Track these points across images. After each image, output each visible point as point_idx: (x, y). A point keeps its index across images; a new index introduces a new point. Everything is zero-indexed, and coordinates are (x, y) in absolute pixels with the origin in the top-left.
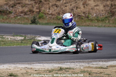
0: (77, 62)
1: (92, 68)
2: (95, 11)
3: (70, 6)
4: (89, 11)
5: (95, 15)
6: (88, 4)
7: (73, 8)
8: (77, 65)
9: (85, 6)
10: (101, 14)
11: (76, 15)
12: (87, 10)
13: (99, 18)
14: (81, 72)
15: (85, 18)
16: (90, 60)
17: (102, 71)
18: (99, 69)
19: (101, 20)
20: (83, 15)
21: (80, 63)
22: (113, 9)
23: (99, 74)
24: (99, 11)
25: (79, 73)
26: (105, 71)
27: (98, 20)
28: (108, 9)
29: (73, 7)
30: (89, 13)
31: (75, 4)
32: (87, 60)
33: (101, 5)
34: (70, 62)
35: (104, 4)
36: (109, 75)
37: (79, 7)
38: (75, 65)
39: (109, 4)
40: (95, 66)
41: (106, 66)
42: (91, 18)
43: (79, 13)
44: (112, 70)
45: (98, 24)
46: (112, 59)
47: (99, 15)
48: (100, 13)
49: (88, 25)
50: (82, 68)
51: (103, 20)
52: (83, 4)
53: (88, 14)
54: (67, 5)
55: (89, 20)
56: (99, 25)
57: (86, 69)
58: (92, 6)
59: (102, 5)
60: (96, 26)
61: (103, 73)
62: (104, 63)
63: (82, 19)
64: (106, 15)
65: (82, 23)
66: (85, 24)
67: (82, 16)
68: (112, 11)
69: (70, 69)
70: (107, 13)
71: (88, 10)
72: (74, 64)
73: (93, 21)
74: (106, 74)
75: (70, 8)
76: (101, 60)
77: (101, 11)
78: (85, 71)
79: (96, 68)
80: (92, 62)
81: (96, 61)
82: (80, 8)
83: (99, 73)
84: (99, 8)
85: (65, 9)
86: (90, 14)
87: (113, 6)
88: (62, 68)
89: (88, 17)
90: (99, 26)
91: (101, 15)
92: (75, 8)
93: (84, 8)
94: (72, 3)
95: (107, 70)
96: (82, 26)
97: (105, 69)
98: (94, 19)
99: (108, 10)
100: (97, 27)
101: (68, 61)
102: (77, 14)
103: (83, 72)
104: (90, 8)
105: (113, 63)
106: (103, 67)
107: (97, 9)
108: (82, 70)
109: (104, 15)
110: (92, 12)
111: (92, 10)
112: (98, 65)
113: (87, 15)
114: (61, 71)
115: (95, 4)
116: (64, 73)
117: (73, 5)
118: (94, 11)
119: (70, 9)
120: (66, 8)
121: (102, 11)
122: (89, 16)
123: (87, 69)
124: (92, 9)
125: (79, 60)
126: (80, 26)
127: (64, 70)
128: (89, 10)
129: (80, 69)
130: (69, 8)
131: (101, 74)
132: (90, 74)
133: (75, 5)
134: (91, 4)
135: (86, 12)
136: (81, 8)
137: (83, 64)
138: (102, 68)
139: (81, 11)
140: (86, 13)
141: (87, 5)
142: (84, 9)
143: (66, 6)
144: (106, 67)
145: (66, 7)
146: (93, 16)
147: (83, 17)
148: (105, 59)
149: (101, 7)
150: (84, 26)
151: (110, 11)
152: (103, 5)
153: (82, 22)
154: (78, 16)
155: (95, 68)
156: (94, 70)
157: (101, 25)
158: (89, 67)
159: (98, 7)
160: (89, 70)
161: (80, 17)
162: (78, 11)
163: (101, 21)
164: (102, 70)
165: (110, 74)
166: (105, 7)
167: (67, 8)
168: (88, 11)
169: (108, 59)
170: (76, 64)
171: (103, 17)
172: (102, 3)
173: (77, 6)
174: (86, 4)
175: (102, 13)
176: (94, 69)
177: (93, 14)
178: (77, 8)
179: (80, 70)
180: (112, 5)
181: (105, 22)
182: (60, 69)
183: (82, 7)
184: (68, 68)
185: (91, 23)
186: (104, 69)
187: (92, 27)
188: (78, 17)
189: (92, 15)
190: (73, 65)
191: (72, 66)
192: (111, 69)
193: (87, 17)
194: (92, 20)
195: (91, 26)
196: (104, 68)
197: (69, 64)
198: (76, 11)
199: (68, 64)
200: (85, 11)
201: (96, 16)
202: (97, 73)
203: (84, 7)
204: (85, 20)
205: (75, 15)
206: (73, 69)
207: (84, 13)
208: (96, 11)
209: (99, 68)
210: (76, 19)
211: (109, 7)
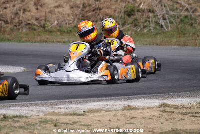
0: (32, 105)
1: (58, 114)
2: (57, 15)
3: (12, 7)
4: (46, 16)
5: (56, 22)
6: (44, 4)
7: (19, 11)
8: (32, 111)
9: (39, 7)
10: (67, 21)
11: (24, 23)
12: (42, 13)
13: (64, 28)
14: (41, 122)
15: (39, 29)
16: (55, 101)
17: (77, 120)
18: (71, 117)
19: (66, 31)
20: (36, 22)
21: (38, 107)
22: (87, 11)
23: (71, 126)
24: (63, 17)
25: (37, 124)
26: (81, 120)
27: (62, 32)
28: (78, 11)
29: (18, 8)
30: (46, 20)
31: (21, 3)
32: (50, 101)
33: (66, 5)
34: (19, 106)
35: (72, 3)
36: (88, 126)
37: (29, 9)
38: (29, 110)
39: (81, 4)
40: (63, 111)
41: (83, 111)
42: (49, 27)
43: (29, 20)
44: (93, 118)
45: (63, 38)
46: (92, 99)
47: (63, 23)
48: (64, 20)
49: (46, 39)
50: (42, 115)
51: (71, 31)
52: (36, 4)
53: (44, 20)
54: (8, 5)
55: (46, 31)
56: (64, 40)
57: (49, 117)
58: (51, 7)
59: (68, 5)
60: (60, 42)
61: (78, 124)
62: (80, 106)
63: (35, 29)
64: (75, 22)
65: (34, 38)
66: (39, 38)
67: (34, 25)
68: (86, 15)
69: (21, 117)
70: (76, 19)
71: (44, 13)
72: (27, 108)
73: (54, 33)
74: (84, 125)
75: (12, 10)
76: (73, 100)
77: (67, 16)
78: (48, 121)
79: (66, 114)
80: (57, 105)
81: (65, 103)
82: (30, 11)
83: (71, 123)
84: (64, 10)
85: (4, 12)
86: (49, 21)
87: (87, 6)
88: (7, 116)
89: (44, 27)
90: (64, 42)
91: (66, 23)
92: (22, 12)
93: (36, 11)
94: (16, 2)
95: (85, 117)
96: (36, 42)
97: (82, 117)
98: (55, 29)
99: (78, 13)
100: (61, 44)
101: (17, 104)
102: (25, 21)
103: (44, 122)
104: (48, 10)
105: (95, 106)
106: (78, 113)
107: (59, 12)
108: (41, 119)
109: (71, 22)
110: (51, 18)
111: (50, 14)
112: (69, 109)
113: (43, 23)
114: (6, 121)
115: (56, 4)
116: (11, 124)
117: (18, 6)
118: (54, 16)
119: (12, 12)
120: (6, 12)
121: (69, 15)
122: (47, 25)
123: (51, 117)
124: (50, 12)
125: (36, 102)
126: (33, 42)
127: (10, 121)
128: (46, 13)
129: (38, 117)
130: (10, 10)
131: (75, 125)
132: (56, 126)
133: (21, 5)
134: (49, 4)
135: (41, 17)
136: (32, 10)
137: (43, 108)
138: (75, 114)
139: (33, 16)
140: (42, 20)
141: (41, 6)
142: (38, 12)
143: (6, 8)
144: (83, 113)
145: (5, 10)
146: (53, 25)
147: (35, 27)
148: (80, 100)
149: (67, 9)
150: (38, 42)
151: (81, 15)
152: (70, 5)
153: (35, 35)
154: (26, 24)
155: (64, 115)
156: (64, 119)
157: (67, 40)
158: (54, 114)
159: (61, 9)
160: (54, 118)
161: (31, 26)
162: (27, 16)
163: (68, 32)
164: (76, 118)
165: (91, 126)
166: (73, 9)
167: (8, 11)
168: (44, 16)
169: (86, 99)
170: (31, 108)
171: (70, 25)
172: (68, 3)
173: (24, 7)
174: (40, 3)
175: (69, 18)
176: (62, 117)
177: (53, 21)
178: (25, 10)
179: (39, 119)
180: (85, 5)
181: (74, 35)
182: (4, 117)
183: (33, 8)
184: (17, 117)
185: (50, 37)
186: (79, 117)
187: (51, 44)
188: (28, 26)
189: (51, 22)
190: (26, 110)
191: (25, 112)
192: (91, 116)
193: (43, 25)
194: (51, 32)
195: (50, 41)
196: (80, 115)
197: (19, 108)
198: (24, 15)
199: (17, 108)
200: (38, 15)
201: (58, 24)
202: (68, 124)
203: (37, 9)
204: (39, 32)
205: (22, 22)
206: (27, 117)
207: (37, 19)
208: (59, 16)
209: (71, 115)
210: (24, 31)
211: (80, 9)
